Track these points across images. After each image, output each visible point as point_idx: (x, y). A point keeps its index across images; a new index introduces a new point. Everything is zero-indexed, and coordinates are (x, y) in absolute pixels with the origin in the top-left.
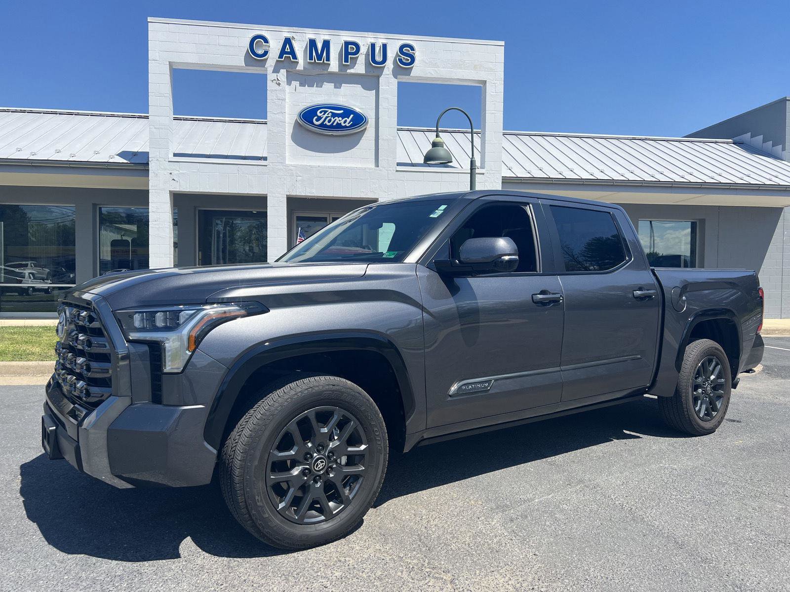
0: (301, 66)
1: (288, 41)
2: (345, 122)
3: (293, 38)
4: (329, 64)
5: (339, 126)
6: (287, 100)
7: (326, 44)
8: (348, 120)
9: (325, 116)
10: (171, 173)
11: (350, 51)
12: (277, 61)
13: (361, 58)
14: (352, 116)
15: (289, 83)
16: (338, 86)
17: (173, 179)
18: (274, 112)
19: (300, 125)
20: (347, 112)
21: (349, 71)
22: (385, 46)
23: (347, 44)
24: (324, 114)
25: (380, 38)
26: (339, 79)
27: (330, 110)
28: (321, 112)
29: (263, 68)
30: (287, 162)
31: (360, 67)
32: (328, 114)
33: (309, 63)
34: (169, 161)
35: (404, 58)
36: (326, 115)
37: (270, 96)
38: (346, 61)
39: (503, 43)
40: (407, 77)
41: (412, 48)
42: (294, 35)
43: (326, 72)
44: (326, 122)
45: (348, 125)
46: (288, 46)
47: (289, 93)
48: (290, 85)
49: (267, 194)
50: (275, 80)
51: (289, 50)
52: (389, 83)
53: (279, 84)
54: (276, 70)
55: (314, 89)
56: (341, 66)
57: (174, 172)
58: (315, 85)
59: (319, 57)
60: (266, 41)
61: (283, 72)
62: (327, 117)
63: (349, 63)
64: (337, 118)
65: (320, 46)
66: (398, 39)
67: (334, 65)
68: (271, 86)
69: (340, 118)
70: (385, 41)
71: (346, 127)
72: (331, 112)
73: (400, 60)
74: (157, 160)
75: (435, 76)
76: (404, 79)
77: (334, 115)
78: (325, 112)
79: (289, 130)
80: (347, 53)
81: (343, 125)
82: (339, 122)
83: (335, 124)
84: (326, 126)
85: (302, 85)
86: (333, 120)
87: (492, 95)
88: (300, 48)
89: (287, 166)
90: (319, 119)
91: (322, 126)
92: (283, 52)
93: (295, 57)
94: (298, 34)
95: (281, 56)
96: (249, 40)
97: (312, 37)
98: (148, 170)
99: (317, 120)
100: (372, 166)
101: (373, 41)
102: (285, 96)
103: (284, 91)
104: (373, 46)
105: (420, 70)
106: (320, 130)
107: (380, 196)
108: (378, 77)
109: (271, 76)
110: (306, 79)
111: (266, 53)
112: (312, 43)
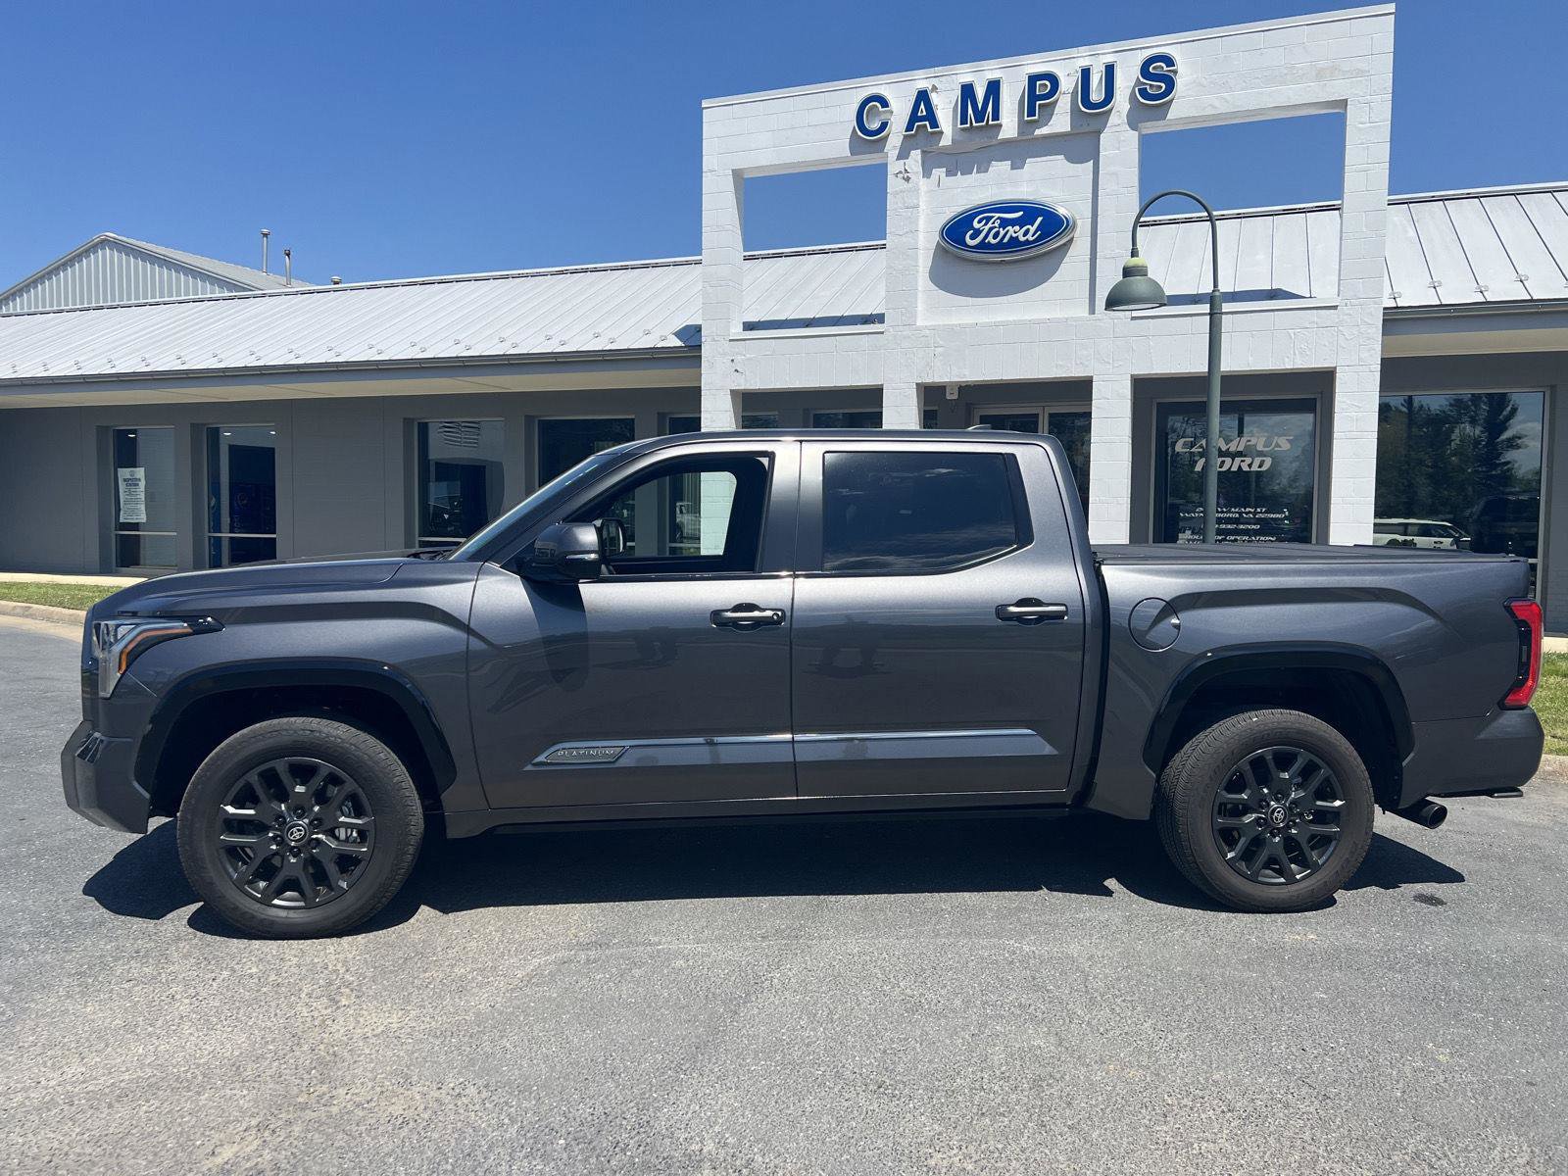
0: (946, 141)
1: (923, 96)
2: (1025, 234)
3: (935, 88)
4: (1000, 126)
5: (1014, 241)
6: (923, 206)
7: (994, 88)
8: (1032, 229)
9: (987, 228)
10: (733, 360)
11: (1040, 93)
12: (905, 137)
13: (1064, 104)
14: (1040, 219)
15: (927, 173)
16: (1017, 165)
17: (736, 370)
18: (897, 232)
19: (945, 251)
20: (1030, 212)
21: (1038, 132)
22: (1110, 70)
23: (1033, 79)
24: (986, 224)
25: (1102, 54)
26: (1018, 152)
27: (998, 215)
28: (979, 222)
29: (880, 155)
30: (919, 323)
31: (1060, 121)
32: (994, 223)
33: (963, 129)
34: (731, 340)
35: (1151, 85)
36: (990, 225)
37: (892, 203)
38: (1031, 113)
39: (1391, 7)
40: (1161, 123)
41: (1169, 61)
42: (935, 81)
43: (994, 142)
44: (990, 239)
45: (1031, 239)
46: (922, 106)
47: (926, 193)
48: (929, 177)
49: (882, 385)
50: (900, 172)
51: (925, 113)
52: (1120, 143)
53: (908, 179)
54: (903, 155)
55: (974, 177)
56: (1022, 124)
57: (738, 358)
58: (975, 170)
59: (980, 115)
60: (884, 103)
61: (916, 155)
62: (991, 229)
63: (1036, 118)
64: (1010, 228)
65: (980, 93)
66: (1141, 48)
67: (1009, 125)
68: (893, 184)
69: (1017, 228)
70: (1109, 59)
71: (1027, 242)
72: (999, 218)
73: (1143, 93)
74: (714, 340)
75: (1223, 108)
76: (1152, 127)
77: (1004, 223)
78: (988, 219)
79: (924, 261)
80: (1033, 97)
81: (1022, 239)
82: (1014, 235)
83: (1006, 240)
84: (990, 246)
85: (949, 173)
86: (1002, 232)
87: (1360, 129)
88: (945, 107)
89: (919, 329)
90: (977, 232)
91: (984, 246)
92: (914, 117)
93: (934, 124)
94: (941, 79)
95: (909, 128)
96: (856, 107)
97: (967, 79)
98: (700, 357)
99: (973, 237)
100: (1084, 312)
101: (1085, 62)
102: (918, 199)
103: (917, 190)
104: (1086, 73)
105: (1188, 105)
106: (978, 255)
107: (1095, 372)
108: (1099, 133)
109: (894, 166)
110: (958, 162)
111: (884, 125)
112: (968, 91)
